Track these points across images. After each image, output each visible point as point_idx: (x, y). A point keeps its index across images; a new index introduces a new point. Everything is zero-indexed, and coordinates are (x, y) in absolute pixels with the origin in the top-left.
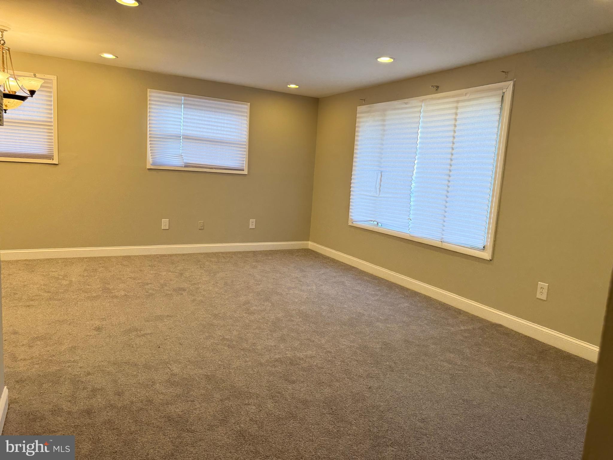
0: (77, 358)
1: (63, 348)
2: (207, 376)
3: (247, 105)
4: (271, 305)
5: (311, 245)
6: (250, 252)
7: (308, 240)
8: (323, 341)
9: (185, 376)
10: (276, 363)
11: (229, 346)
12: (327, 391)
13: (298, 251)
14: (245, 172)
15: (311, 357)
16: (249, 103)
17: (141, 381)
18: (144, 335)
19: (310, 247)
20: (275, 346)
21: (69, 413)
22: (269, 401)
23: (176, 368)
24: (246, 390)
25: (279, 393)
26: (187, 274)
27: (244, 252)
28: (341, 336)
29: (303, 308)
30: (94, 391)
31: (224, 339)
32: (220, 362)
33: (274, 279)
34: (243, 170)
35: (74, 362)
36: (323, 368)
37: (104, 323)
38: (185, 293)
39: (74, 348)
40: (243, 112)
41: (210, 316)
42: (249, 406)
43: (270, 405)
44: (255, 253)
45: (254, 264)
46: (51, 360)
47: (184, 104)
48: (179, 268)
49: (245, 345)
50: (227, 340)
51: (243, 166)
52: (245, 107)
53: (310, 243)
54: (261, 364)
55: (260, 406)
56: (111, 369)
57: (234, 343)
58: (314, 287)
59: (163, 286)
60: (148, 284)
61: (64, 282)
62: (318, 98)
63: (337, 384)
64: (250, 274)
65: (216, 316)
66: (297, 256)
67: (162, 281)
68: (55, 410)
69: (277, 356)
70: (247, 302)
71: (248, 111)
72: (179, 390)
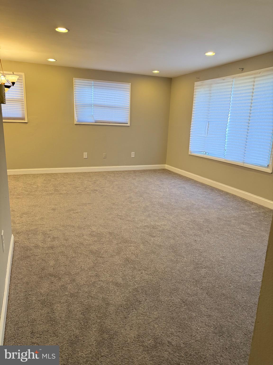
0: (44, 223)
1: (37, 218)
2: (110, 233)
3: (129, 84)
4: (143, 199)
5: (167, 167)
6: (132, 171)
7: (165, 164)
8: (171, 218)
9: (98, 232)
10: (146, 228)
11: (120, 219)
12: (172, 241)
13: (159, 170)
14: (129, 125)
15: (164, 225)
16: (131, 83)
17: (76, 234)
18: (77, 213)
19: (166, 168)
20: (145, 219)
21: (43, 248)
22: (142, 245)
23: (94, 229)
24: (130, 239)
25: (146, 241)
26: (98, 182)
27: (128, 171)
28: (181, 215)
29: (161, 200)
30: (54, 238)
31: (118, 215)
32: (116, 226)
33: (145, 185)
34: (127, 123)
35: (43, 225)
36: (170, 231)
37: (56, 206)
38: (97, 192)
39: (43, 218)
40: (127, 89)
41: (110, 204)
42: (131, 247)
43: (142, 246)
44: (135, 171)
45: (134, 177)
46: (32, 224)
47: (94, 86)
48: (93, 179)
49: (129, 219)
50: (120, 216)
51: (127, 121)
52: (128, 86)
53: (166, 165)
54: (138, 228)
55: (136, 247)
56: (61, 228)
57: (123, 217)
58: (168, 190)
59: (86, 188)
60: (78, 187)
61: (34, 186)
62: (171, 78)
63: (178, 238)
64: (132, 183)
65: (114, 204)
66: (159, 173)
67: (85, 186)
68: (36, 246)
69: (146, 224)
70: (130, 197)
71: (130, 88)
72: (96, 239)
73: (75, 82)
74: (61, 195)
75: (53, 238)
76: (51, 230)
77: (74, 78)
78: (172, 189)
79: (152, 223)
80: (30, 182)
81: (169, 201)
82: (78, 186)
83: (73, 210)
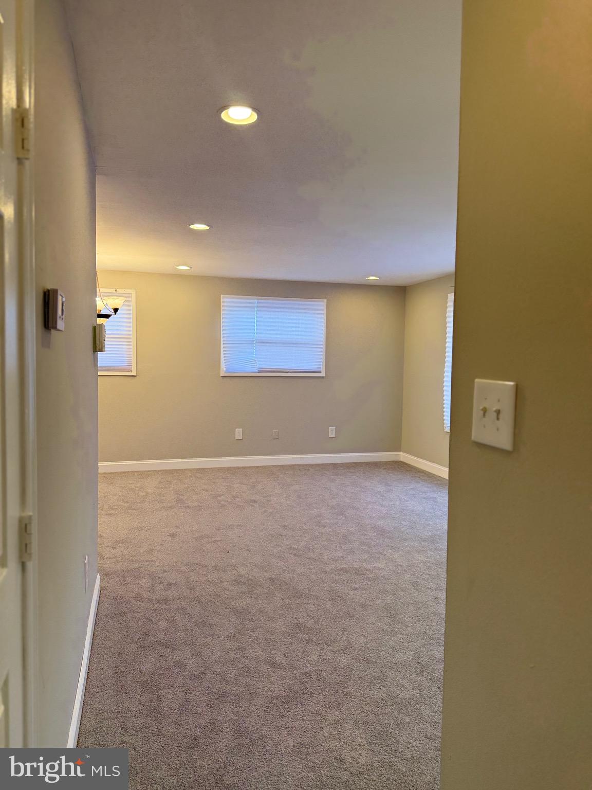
2: (271, 579)
3: (323, 302)
4: (344, 518)
5: (403, 456)
6: (330, 464)
7: (400, 451)
9: (251, 578)
11: (295, 555)
13: (387, 463)
14: (323, 374)
16: (326, 300)
18: (215, 542)
19: (402, 459)
22: (329, 603)
23: (242, 571)
24: (307, 592)
25: (340, 597)
26: (260, 487)
27: (322, 464)
31: (291, 548)
32: (284, 568)
33: (352, 493)
34: (321, 372)
37: (178, 530)
38: (256, 505)
40: (321, 310)
41: (279, 527)
42: (308, 605)
43: (329, 605)
44: (335, 466)
45: (333, 477)
47: (257, 307)
48: (251, 481)
49: (311, 555)
50: (294, 549)
51: (320, 368)
52: (321, 305)
53: (401, 453)
54: (326, 572)
55: (318, 605)
57: (301, 552)
59: (234, 497)
62: (405, 287)
64: (326, 488)
65: (285, 527)
66: (385, 469)
70: (319, 515)
71: (325, 308)
72: (244, 588)
73: (223, 302)
74: (188, 510)
75: (167, 585)
76: (165, 571)
77: (222, 296)
78: (407, 501)
79: (356, 565)
80: (133, 486)
81: (396, 525)
82: (221, 493)
83: (208, 537)
